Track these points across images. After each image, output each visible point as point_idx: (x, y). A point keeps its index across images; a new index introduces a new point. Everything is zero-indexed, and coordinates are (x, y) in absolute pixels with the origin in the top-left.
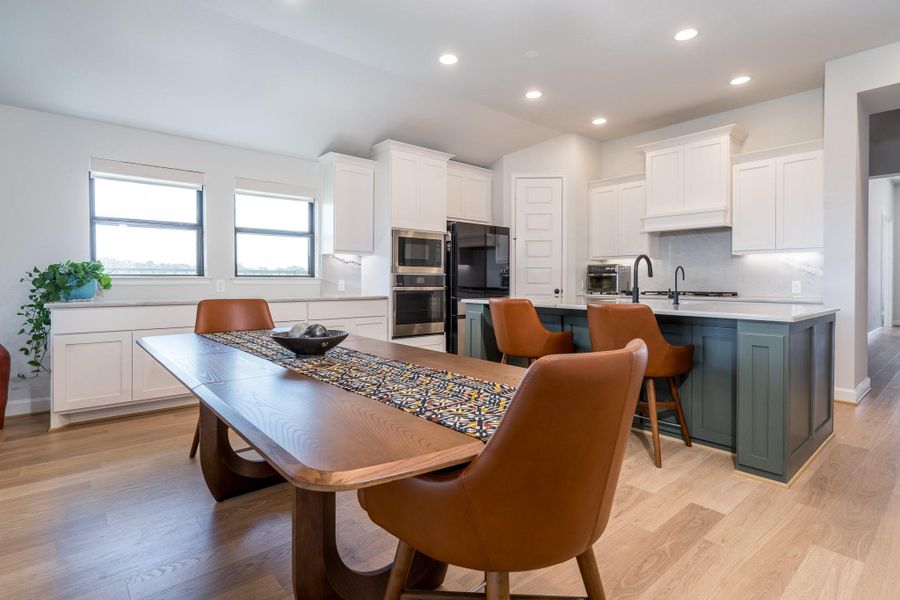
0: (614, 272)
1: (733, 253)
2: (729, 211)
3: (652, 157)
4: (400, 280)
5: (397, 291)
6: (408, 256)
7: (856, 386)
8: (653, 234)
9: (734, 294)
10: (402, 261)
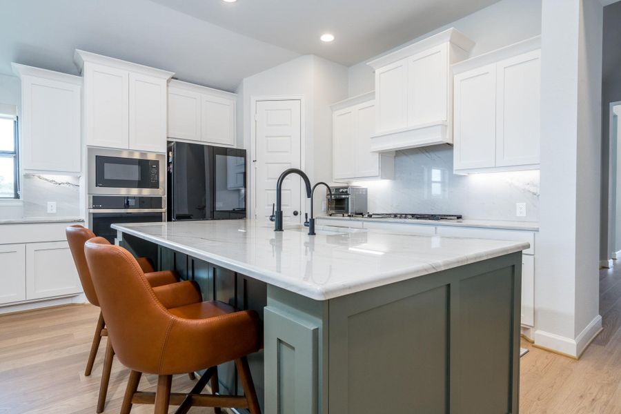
0: (346, 193)
1: (455, 173)
2: (450, 125)
3: (380, 74)
4: (97, 201)
5: (94, 214)
6: (107, 176)
7: (575, 336)
8: (383, 154)
9: (459, 217)
10: (101, 181)
